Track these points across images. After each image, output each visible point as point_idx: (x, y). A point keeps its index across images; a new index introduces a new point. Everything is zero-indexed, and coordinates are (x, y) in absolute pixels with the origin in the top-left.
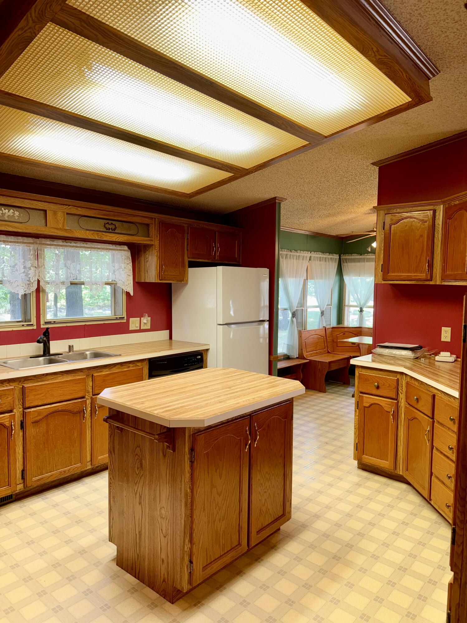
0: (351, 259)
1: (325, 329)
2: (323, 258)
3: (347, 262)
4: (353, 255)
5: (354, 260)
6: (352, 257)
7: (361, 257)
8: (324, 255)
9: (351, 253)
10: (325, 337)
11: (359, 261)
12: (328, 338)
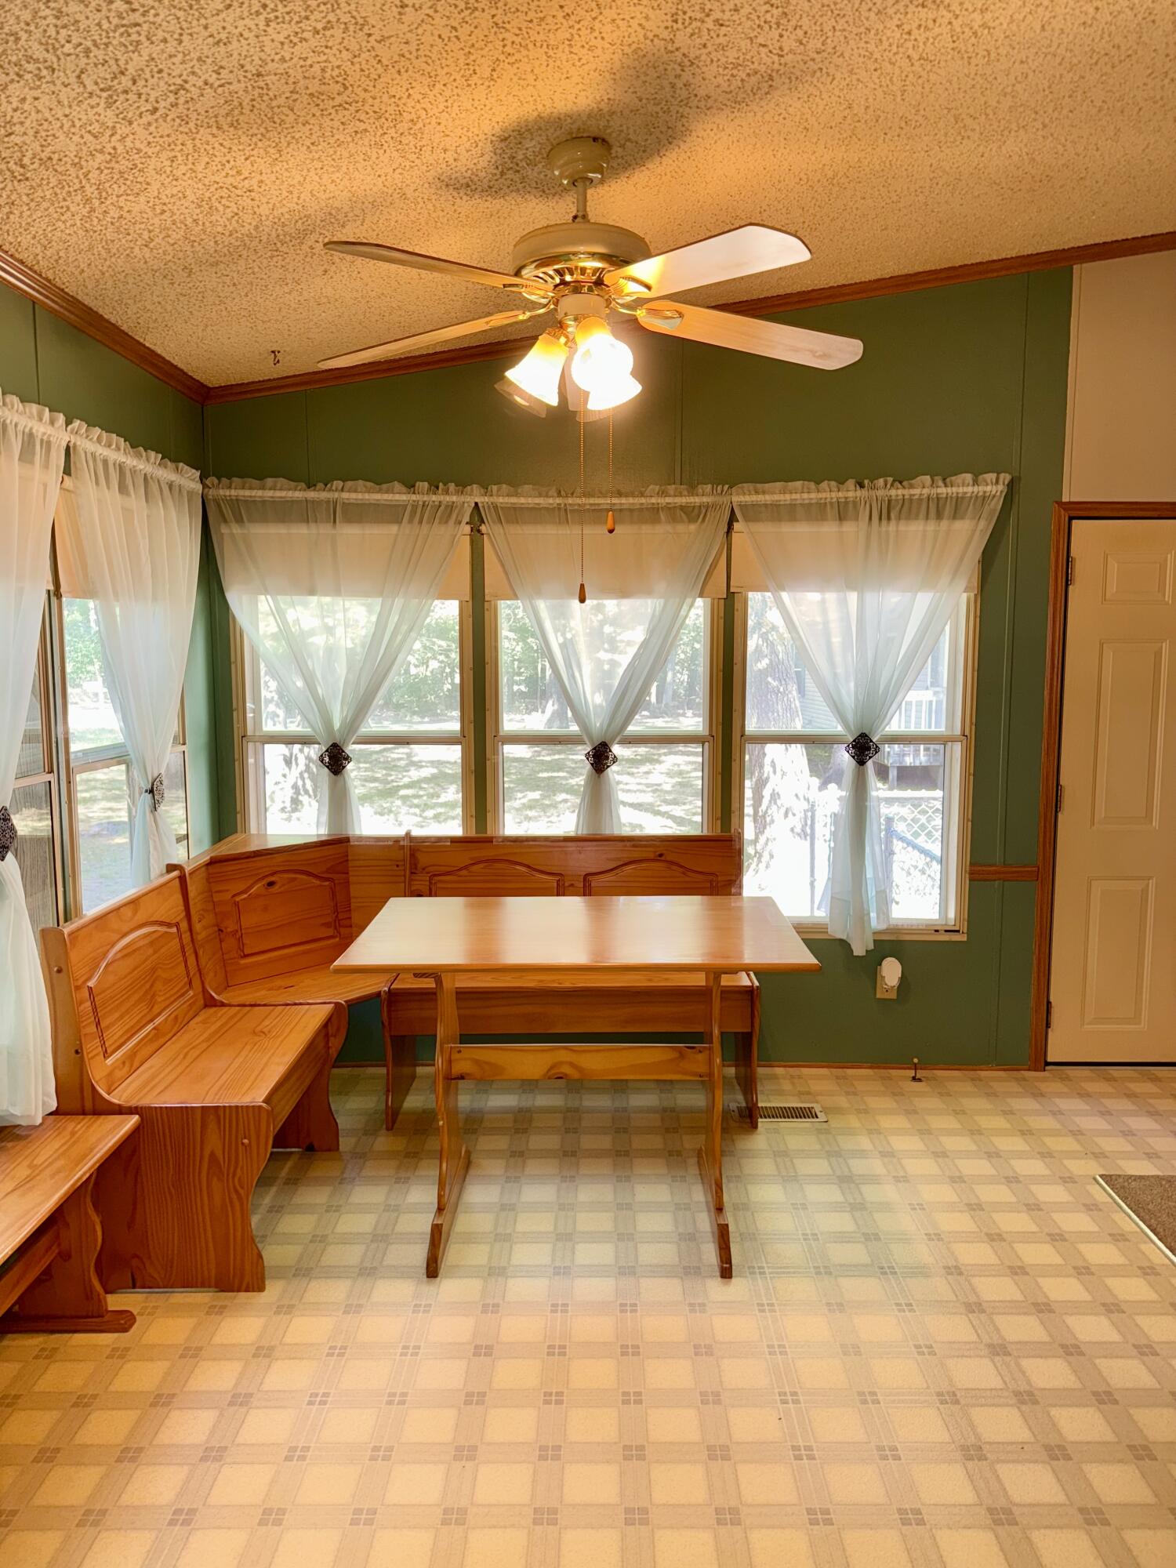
0: (264, 502)
1: (182, 879)
2: (133, 471)
3: (239, 520)
4: (270, 481)
5: (283, 513)
6: (268, 494)
7: (311, 495)
8: (139, 456)
9: (259, 474)
10: (184, 925)
11: (305, 513)
12: (197, 927)
